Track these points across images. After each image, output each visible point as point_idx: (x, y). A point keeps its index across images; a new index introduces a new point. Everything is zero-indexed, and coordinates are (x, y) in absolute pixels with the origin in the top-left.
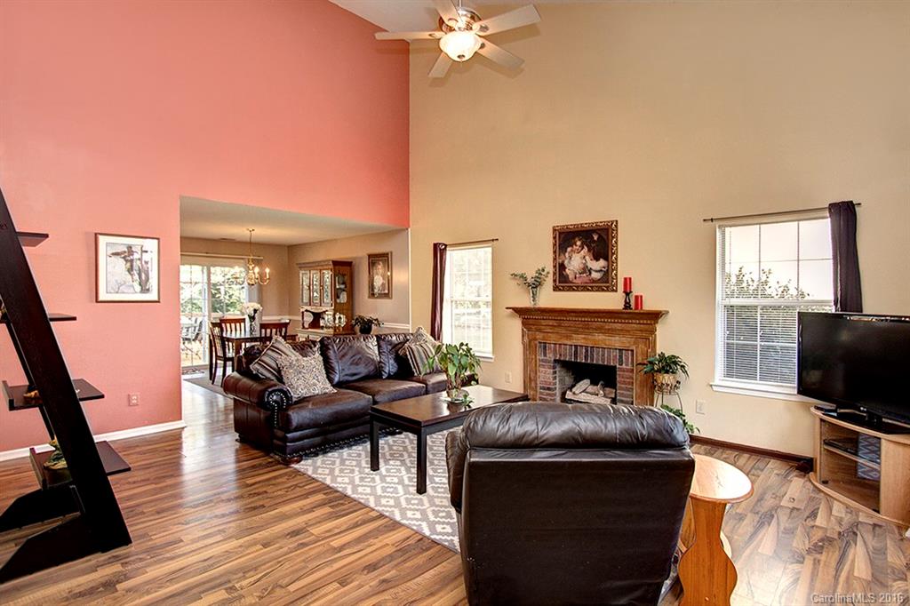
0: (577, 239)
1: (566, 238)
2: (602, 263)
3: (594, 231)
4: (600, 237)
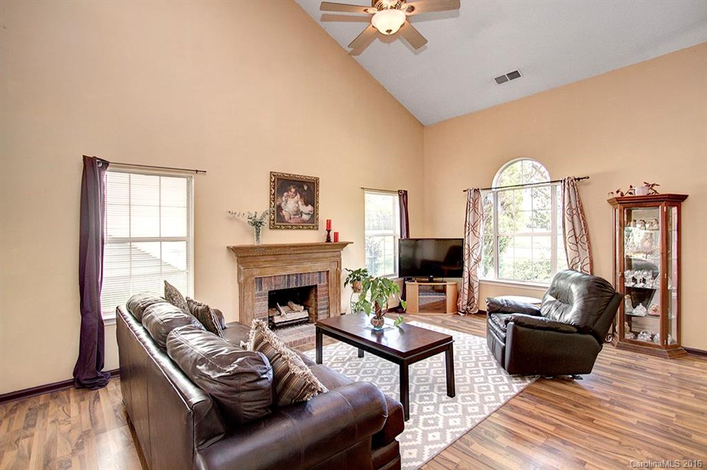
0: (292, 187)
1: (282, 184)
2: (310, 208)
3: (304, 182)
4: (309, 188)
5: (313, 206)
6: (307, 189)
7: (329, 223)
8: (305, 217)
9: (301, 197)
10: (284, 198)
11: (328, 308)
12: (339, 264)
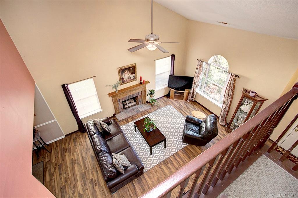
0: (126, 70)
1: (122, 71)
2: (133, 75)
3: (130, 67)
4: (132, 68)
5: (134, 73)
6: (132, 69)
7: (141, 78)
8: (132, 78)
9: (130, 72)
10: (123, 75)
11: (142, 101)
12: (145, 88)
